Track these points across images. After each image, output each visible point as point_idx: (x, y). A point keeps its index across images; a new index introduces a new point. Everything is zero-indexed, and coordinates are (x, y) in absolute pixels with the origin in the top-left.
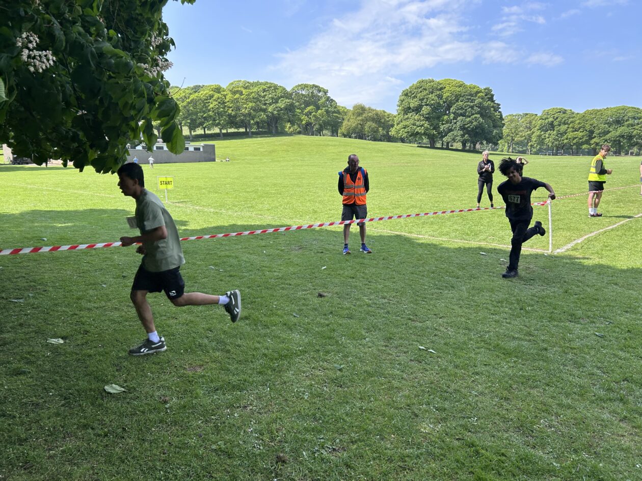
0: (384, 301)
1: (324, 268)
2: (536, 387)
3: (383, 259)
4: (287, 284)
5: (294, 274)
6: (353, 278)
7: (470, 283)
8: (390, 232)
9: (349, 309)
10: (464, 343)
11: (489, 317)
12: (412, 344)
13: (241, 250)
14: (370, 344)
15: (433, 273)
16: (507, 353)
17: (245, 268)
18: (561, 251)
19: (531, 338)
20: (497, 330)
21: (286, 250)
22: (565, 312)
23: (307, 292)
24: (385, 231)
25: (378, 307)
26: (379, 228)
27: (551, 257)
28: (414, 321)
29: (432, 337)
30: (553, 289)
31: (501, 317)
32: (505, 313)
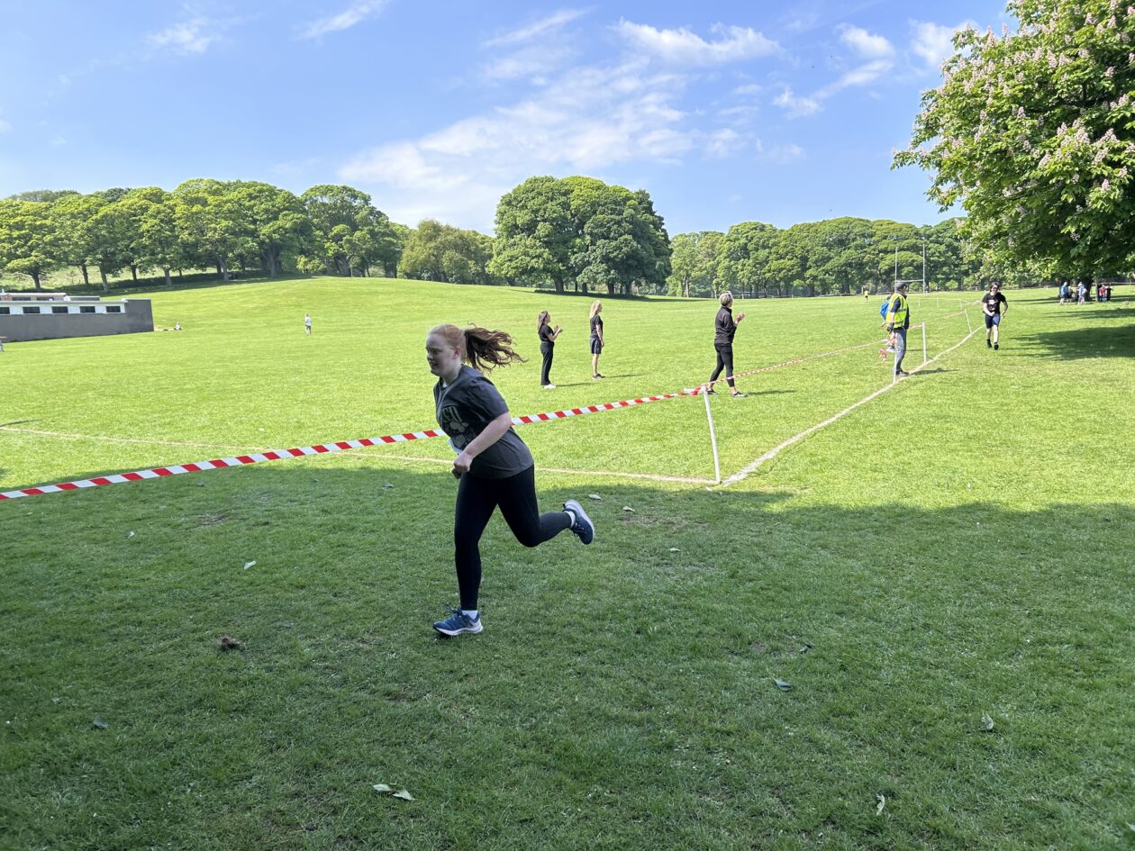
0: (347, 646)
1: (249, 564)
3: (393, 529)
4: (132, 623)
5: (169, 589)
6: (303, 587)
8: (434, 460)
10: (492, 755)
11: (568, 662)
12: (364, 778)
13: (79, 534)
16: (584, 772)
17: (56, 584)
18: (738, 480)
19: (645, 713)
20: (577, 699)
21: (185, 526)
22: (724, 630)
23: (171, 642)
24: (426, 459)
25: (327, 667)
26: (415, 454)
27: (718, 493)
28: (395, 698)
29: (424, 743)
30: (710, 572)
31: (594, 661)
32: (604, 646)
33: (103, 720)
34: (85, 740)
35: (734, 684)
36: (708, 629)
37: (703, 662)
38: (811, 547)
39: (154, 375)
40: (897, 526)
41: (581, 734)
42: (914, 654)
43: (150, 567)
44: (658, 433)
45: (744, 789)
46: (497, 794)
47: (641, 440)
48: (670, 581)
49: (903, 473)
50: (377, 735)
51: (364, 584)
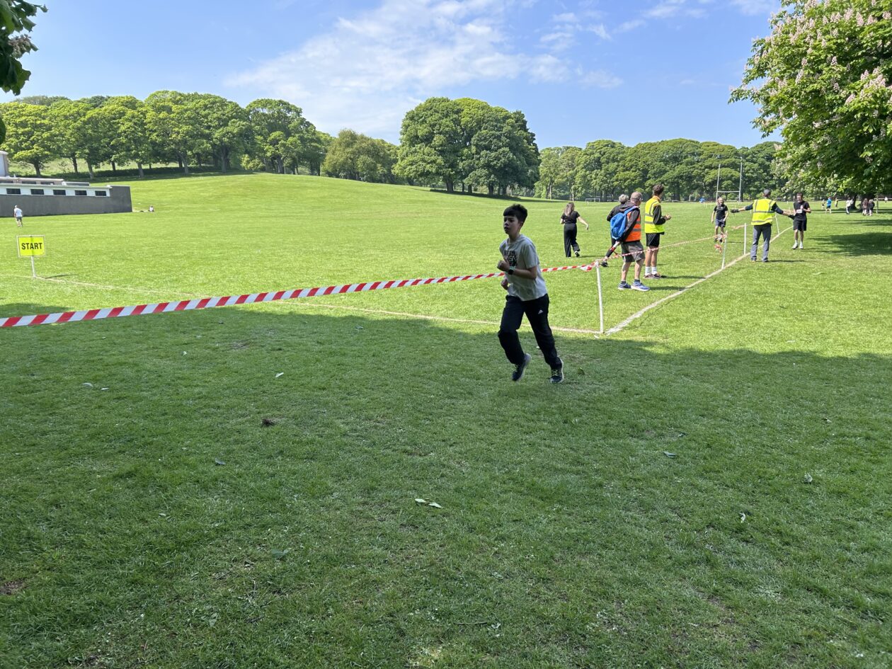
0: (368, 424)
1: (279, 375)
2: (589, 552)
3: (374, 356)
4: (213, 407)
5: (228, 388)
6: (324, 389)
7: (495, 386)
8: (386, 312)
9: (311, 442)
10: (486, 486)
11: (521, 438)
12: (406, 496)
13: (146, 352)
14: (339, 503)
15: (444, 373)
16: (547, 497)
17: (147, 383)
18: (616, 332)
19: (580, 468)
20: (532, 459)
21: (221, 349)
22: (624, 423)
24: (380, 311)
25: (358, 436)
26: (371, 307)
27: (603, 340)
28: (411, 454)
29: (438, 479)
30: (607, 388)
31: (538, 438)
32: (543, 429)
33: (221, 460)
35: (637, 453)
36: (612, 422)
37: (612, 441)
38: (675, 374)
40: (737, 364)
41: (540, 477)
43: (208, 374)
45: (655, 509)
46: (494, 507)
50: (406, 474)
51: (366, 388)
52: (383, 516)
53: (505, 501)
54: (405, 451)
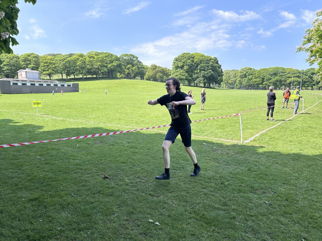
0: (138, 180)
4: (80, 169)
5: (88, 161)
6: (124, 163)
9: (112, 188)
10: (182, 215)
11: (201, 190)
12: (146, 218)
14: (116, 219)
16: (209, 222)
17: (59, 157)
18: (248, 142)
19: (226, 208)
20: (205, 201)
21: (91, 144)
22: (248, 185)
23: (90, 175)
25: (133, 186)
27: (242, 145)
28: (152, 196)
29: (161, 209)
30: (242, 168)
31: (209, 191)
32: (212, 187)
33: (74, 194)
34: (70, 199)
35: (252, 202)
36: (243, 185)
37: (242, 194)
38: (272, 163)
39: (80, 103)
40: (300, 159)
41: (207, 211)
42: (309, 198)
43: (83, 154)
44: (222, 127)
45: (259, 233)
46: (184, 226)
47: (217, 128)
48: (230, 170)
49: (300, 143)
50: (148, 206)
51: (141, 163)
52: (133, 228)
53: (189, 224)
54: (150, 195)
